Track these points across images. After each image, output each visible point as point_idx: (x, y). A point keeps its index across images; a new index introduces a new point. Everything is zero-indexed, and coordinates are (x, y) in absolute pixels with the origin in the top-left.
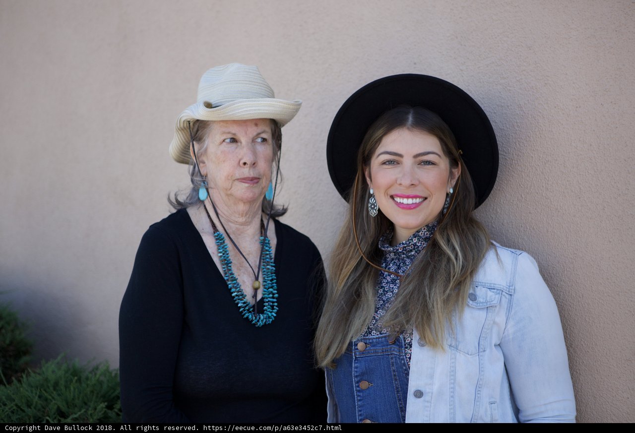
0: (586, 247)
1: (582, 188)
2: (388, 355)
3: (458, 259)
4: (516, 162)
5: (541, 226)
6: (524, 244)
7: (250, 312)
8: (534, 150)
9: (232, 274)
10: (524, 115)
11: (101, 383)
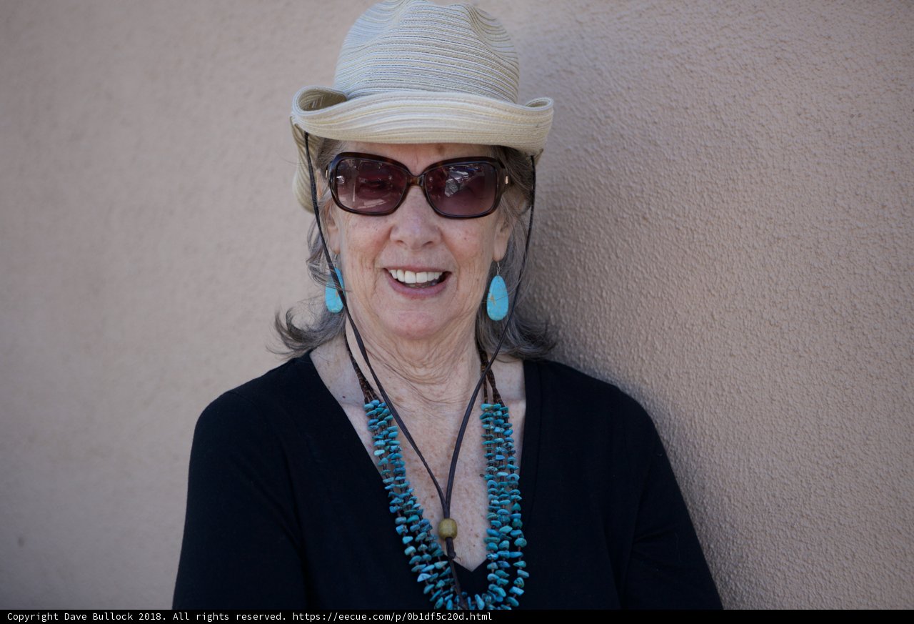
1: (858, 306)
5: (756, 386)
6: (716, 424)
8: (744, 213)
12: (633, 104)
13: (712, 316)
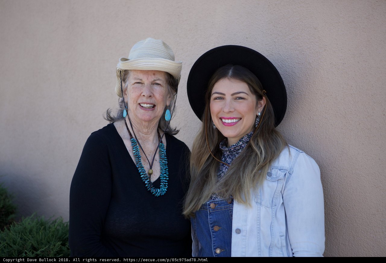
0: (349, 147)
2: (228, 210)
3: (262, 154)
4: (307, 97)
5: (322, 135)
6: (312, 145)
7: (152, 187)
8: (318, 90)
9: (141, 164)
10: (312, 68)
11: (58, 230)
12: (289, 63)
13: (311, 117)
